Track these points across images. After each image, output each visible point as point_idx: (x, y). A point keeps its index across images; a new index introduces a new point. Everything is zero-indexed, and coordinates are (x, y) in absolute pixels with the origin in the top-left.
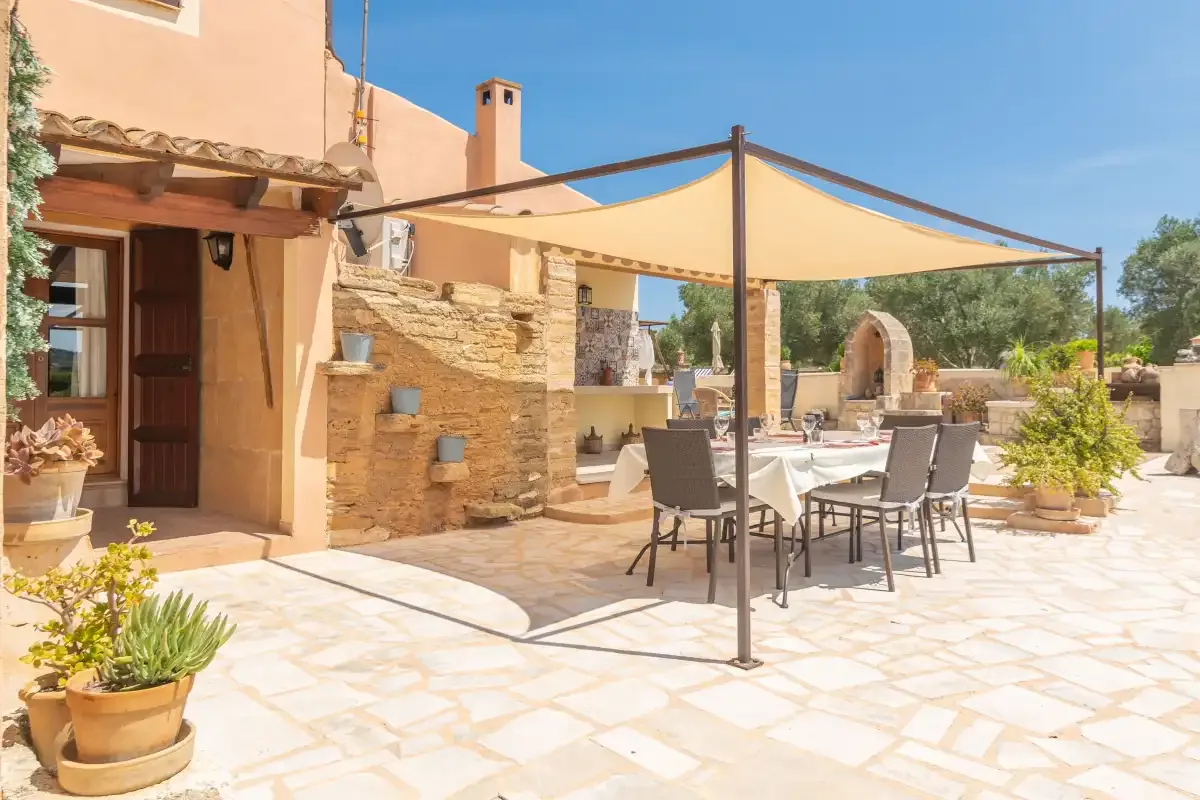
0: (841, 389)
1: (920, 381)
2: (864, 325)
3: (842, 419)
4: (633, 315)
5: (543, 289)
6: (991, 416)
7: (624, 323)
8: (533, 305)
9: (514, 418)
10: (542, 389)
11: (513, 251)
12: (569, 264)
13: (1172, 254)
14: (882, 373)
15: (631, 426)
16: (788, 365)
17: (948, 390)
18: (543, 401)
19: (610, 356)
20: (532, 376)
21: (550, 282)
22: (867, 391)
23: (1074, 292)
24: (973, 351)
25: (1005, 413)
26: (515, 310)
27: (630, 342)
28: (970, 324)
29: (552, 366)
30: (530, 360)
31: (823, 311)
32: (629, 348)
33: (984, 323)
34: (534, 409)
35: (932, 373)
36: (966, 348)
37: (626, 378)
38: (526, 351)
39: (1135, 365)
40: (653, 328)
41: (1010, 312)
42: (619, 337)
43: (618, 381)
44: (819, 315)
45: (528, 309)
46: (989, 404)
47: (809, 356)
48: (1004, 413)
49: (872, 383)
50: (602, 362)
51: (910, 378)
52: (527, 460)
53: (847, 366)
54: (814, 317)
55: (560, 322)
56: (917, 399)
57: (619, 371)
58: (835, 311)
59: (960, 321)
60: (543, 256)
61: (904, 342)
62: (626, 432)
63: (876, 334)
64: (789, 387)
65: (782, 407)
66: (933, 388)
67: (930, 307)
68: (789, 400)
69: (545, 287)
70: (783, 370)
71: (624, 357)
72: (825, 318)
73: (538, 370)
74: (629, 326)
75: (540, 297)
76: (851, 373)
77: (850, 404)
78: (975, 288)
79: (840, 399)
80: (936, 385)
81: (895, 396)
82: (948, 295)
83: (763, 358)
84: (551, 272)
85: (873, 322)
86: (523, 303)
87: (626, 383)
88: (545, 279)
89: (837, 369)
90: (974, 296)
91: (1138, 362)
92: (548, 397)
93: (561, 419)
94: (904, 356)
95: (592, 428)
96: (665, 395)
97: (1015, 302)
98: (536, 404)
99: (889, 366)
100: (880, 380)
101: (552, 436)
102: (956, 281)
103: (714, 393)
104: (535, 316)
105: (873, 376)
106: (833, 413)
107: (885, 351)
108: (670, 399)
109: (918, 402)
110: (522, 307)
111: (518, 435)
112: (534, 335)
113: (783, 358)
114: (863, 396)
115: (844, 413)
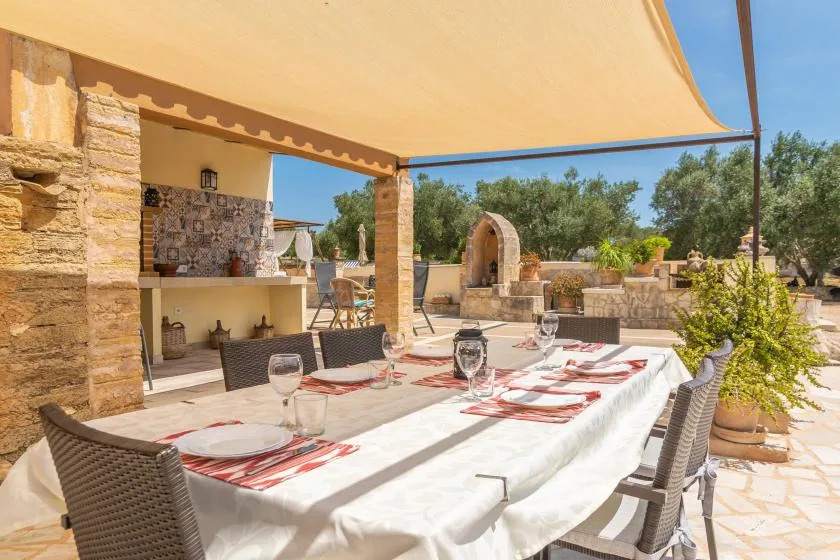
0: (462, 278)
1: (526, 272)
2: (482, 224)
3: (463, 304)
4: (268, 205)
5: (80, 140)
6: (587, 301)
7: (257, 212)
8: (57, 160)
9: (18, 330)
10: (78, 285)
11: (17, 76)
12: (126, 110)
13: (688, 179)
14: (497, 265)
15: (264, 318)
16: (419, 258)
17: (548, 279)
18: (81, 302)
19: (239, 247)
20: (56, 265)
21: (92, 130)
22: (484, 280)
23: (621, 206)
24: (551, 249)
25: (597, 298)
26: (19, 164)
27: (264, 232)
28: (552, 228)
29: (95, 251)
30: (54, 241)
31: (445, 218)
32: (262, 239)
33: (562, 228)
34: (58, 315)
35: (535, 265)
36: (547, 247)
37: (260, 269)
38: (45, 228)
39: (697, 258)
40: (312, 228)
41: (579, 220)
42: (251, 226)
43: (250, 272)
44: (442, 220)
45: (47, 166)
46: (584, 291)
47: (432, 252)
48: (595, 299)
49: (488, 274)
50: (231, 252)
51: (518, 268)
52: (48, 389)
53: (467, 259)
54: (437, 222)
55: (110, 189)
56: (524, 287)
57: (251, 262)
58: (453, 219)
59: (545, 226)
60: (80, 92)
61: (514, 239)
62: (259, 323)
63: (492, 232)
64: (421, 278)
65: (415, 296)
66: (536, 277)
67: (523, 216)
68: (420, 290)
69: (83, 137)
70: (415, 262)
71: (257, 247)
72: (446, 223)
73: (66, 258)
74: (262, 216)
75: (75, 151)
76: (471, 265)
77: (469, 292)
78: (555, 202)
79: (462, 287)
80: (539, 275)
81: (507, 284)
82: (536, 206)
83: (396, 249)
84: (94, 116)
85: (490, 222)
86: (35, 155)
87: (259, 274)
88: (83, 127)
89: (458, 261)
90: (553, 208)
91: (700, 256)
92: (91, 296)
93: (115, 326)
94: (514, 252)
95: (218, 322)
96: (299, 287)
97: (581, 213)
98: (65, 307)
99: (502, 260)
100: (495, 271)
101: (96, 352)
102: (542, 196)
103: (350, 283)
104: (63, 178)
105: (488, 268)
106: (456, 299)
107: (499, 246)
108: (304, 291)
109: (525, 289)
110: (35, 161)
111: (25, 355)
112: (59, 205)
113: (415, 253)
114: (480, 285)
115: (466, 298)
